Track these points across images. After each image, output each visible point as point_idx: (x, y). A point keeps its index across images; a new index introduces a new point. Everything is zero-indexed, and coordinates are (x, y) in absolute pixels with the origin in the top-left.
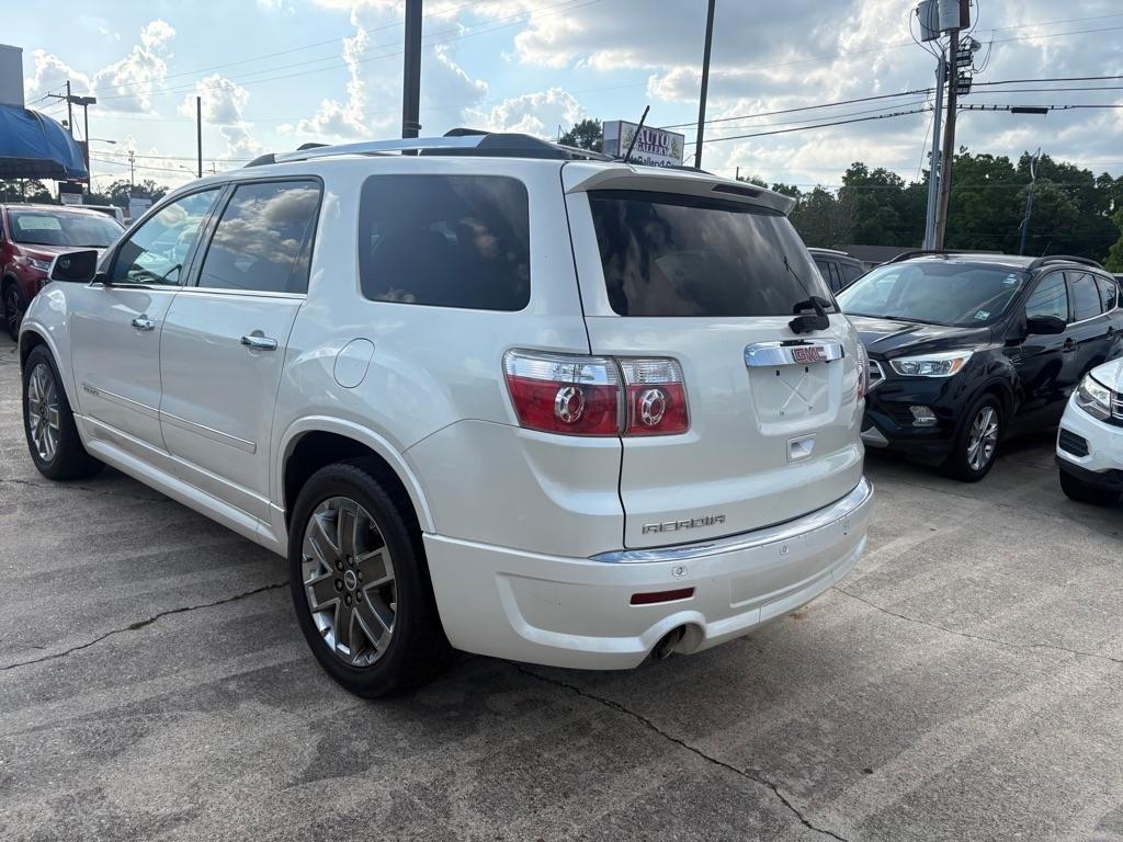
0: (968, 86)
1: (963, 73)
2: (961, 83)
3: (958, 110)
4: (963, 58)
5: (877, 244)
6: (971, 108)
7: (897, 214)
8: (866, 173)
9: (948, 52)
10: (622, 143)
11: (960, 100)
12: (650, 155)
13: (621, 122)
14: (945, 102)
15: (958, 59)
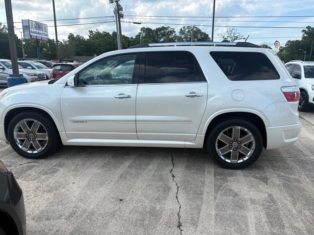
0: (123, 16)
1: (121, 13)
2: (121, 15)
3: (121, 22)
4: (121, 9)
5: (81, 56)
6: (124, 22)
7: (85, 47)
8: (74, 36)
9: (116, 7)
10: (30, 27)
11: (121, 20)
12: (39, 31)
13: (29, 20)
14: (118, 20)
15: (120, 9)
